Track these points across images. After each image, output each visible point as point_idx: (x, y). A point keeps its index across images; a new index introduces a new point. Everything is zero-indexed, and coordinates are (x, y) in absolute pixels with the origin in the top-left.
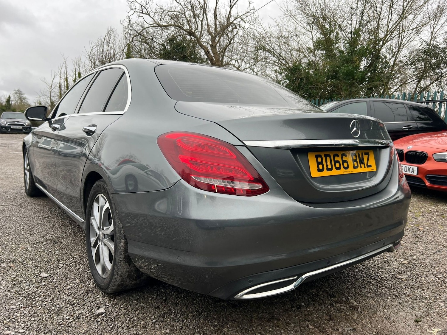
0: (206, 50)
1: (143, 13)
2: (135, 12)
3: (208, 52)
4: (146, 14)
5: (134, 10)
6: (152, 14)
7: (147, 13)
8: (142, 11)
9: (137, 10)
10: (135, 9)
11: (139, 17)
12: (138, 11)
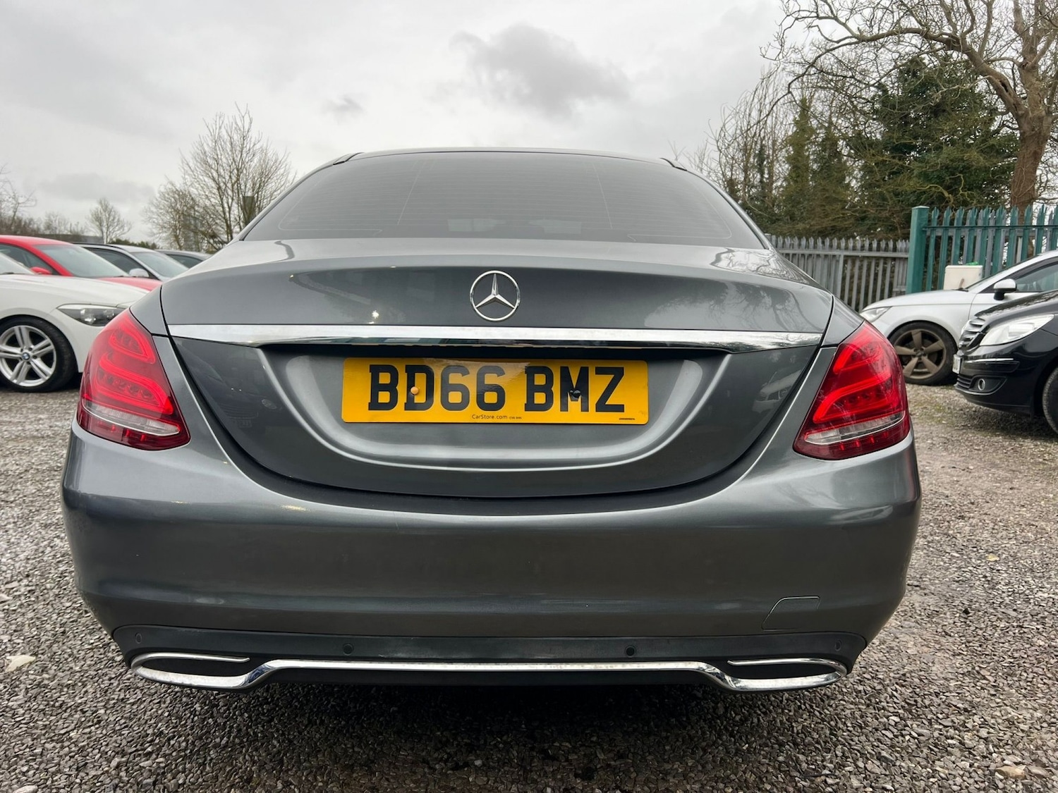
0: (997, 81)
1: (818, 17)
2: (797, 19)
3: (1004, 85)
4: (828, 18)
5: (796, 15)
6: (842, 15)
7: (830, 14)
8: (817, 12)
9: (803, 14)
10: (799, 11)
11: (810, 29)
12: (808, 14)
